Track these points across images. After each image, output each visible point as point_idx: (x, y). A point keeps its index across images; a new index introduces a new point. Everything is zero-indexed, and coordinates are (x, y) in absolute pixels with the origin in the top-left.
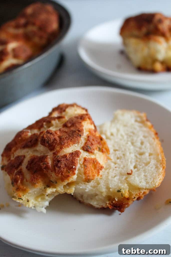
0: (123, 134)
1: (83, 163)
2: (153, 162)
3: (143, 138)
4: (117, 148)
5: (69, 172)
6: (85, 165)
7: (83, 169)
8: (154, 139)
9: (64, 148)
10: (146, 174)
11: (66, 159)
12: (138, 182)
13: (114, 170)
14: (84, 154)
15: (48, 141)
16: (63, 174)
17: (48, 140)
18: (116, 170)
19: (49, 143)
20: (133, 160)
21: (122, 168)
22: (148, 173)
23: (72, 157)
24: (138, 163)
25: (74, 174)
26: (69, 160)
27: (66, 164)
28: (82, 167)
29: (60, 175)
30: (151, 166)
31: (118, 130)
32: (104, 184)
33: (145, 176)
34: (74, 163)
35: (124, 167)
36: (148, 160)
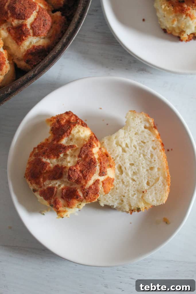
0: (136, 144)
2: (161, 179)
3: (152, 150)
4: (133, 162)
8: (160, 151)
9: (88, 182)
10: (156, 191)
11: (92, 190)
12: (151, 200)
13: (132, 187)
18: (134, 188)
20: (146, 176)
21: (138, 185)
22: (158, 191)
23: (95, 186)
24: (150, 179)
30: (159, 184)
31: (131, 140)
32: (127, 202)
33: (155, 193)
34: (98, 190)
35: (140, 183)
36: (157, 176)
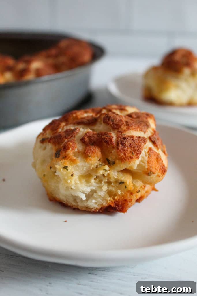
1: (148, 152)
5: (133, 154)
6: (149, 154)
7: (147, 157)
9: (131, 129)
11: (133, 140)
14: (149, 144)
15: (113, 120)
16: (126, 154)
17: (113, 118)
19: (114, 122)
23: (139, 140)
25: (138, 158)
26: (135, 141)
27: (132, 144)
28: (146, 155)
29: (122, 154)
34: (140, 147)
